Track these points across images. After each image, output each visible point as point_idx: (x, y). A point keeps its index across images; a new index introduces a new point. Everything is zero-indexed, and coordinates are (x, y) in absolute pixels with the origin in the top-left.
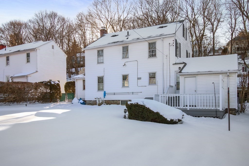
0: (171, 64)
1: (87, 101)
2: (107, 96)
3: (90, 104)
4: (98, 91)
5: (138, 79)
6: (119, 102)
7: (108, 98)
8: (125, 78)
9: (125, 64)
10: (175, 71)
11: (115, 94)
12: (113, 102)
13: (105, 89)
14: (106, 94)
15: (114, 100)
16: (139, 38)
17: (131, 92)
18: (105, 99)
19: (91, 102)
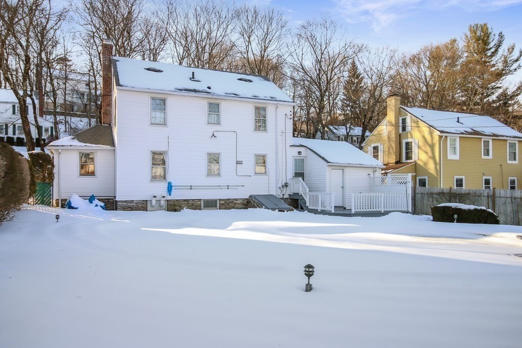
0: (288, 146)
1: (122, 202)
2: (173, 192)
3: (130, 207)
4: (151, 180)
5: (237, 163)
6: (200, 203)
7: (176, 195)
8: (214, 159)
9: (213, 135)
10: (293, 157)
11: (192, 188)
12: (187, 203)
13: (170, 178)
14: (173, 188)
15: (189, 200)
16: (239, 94)
17: (224, 185)
18: (169, 198)
19: (131, 204)
